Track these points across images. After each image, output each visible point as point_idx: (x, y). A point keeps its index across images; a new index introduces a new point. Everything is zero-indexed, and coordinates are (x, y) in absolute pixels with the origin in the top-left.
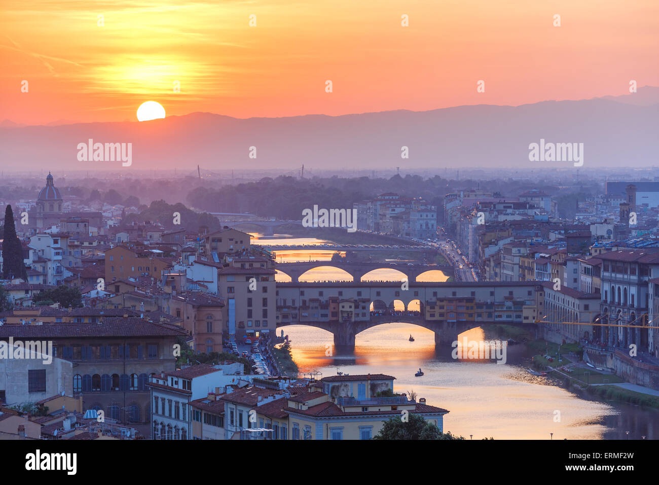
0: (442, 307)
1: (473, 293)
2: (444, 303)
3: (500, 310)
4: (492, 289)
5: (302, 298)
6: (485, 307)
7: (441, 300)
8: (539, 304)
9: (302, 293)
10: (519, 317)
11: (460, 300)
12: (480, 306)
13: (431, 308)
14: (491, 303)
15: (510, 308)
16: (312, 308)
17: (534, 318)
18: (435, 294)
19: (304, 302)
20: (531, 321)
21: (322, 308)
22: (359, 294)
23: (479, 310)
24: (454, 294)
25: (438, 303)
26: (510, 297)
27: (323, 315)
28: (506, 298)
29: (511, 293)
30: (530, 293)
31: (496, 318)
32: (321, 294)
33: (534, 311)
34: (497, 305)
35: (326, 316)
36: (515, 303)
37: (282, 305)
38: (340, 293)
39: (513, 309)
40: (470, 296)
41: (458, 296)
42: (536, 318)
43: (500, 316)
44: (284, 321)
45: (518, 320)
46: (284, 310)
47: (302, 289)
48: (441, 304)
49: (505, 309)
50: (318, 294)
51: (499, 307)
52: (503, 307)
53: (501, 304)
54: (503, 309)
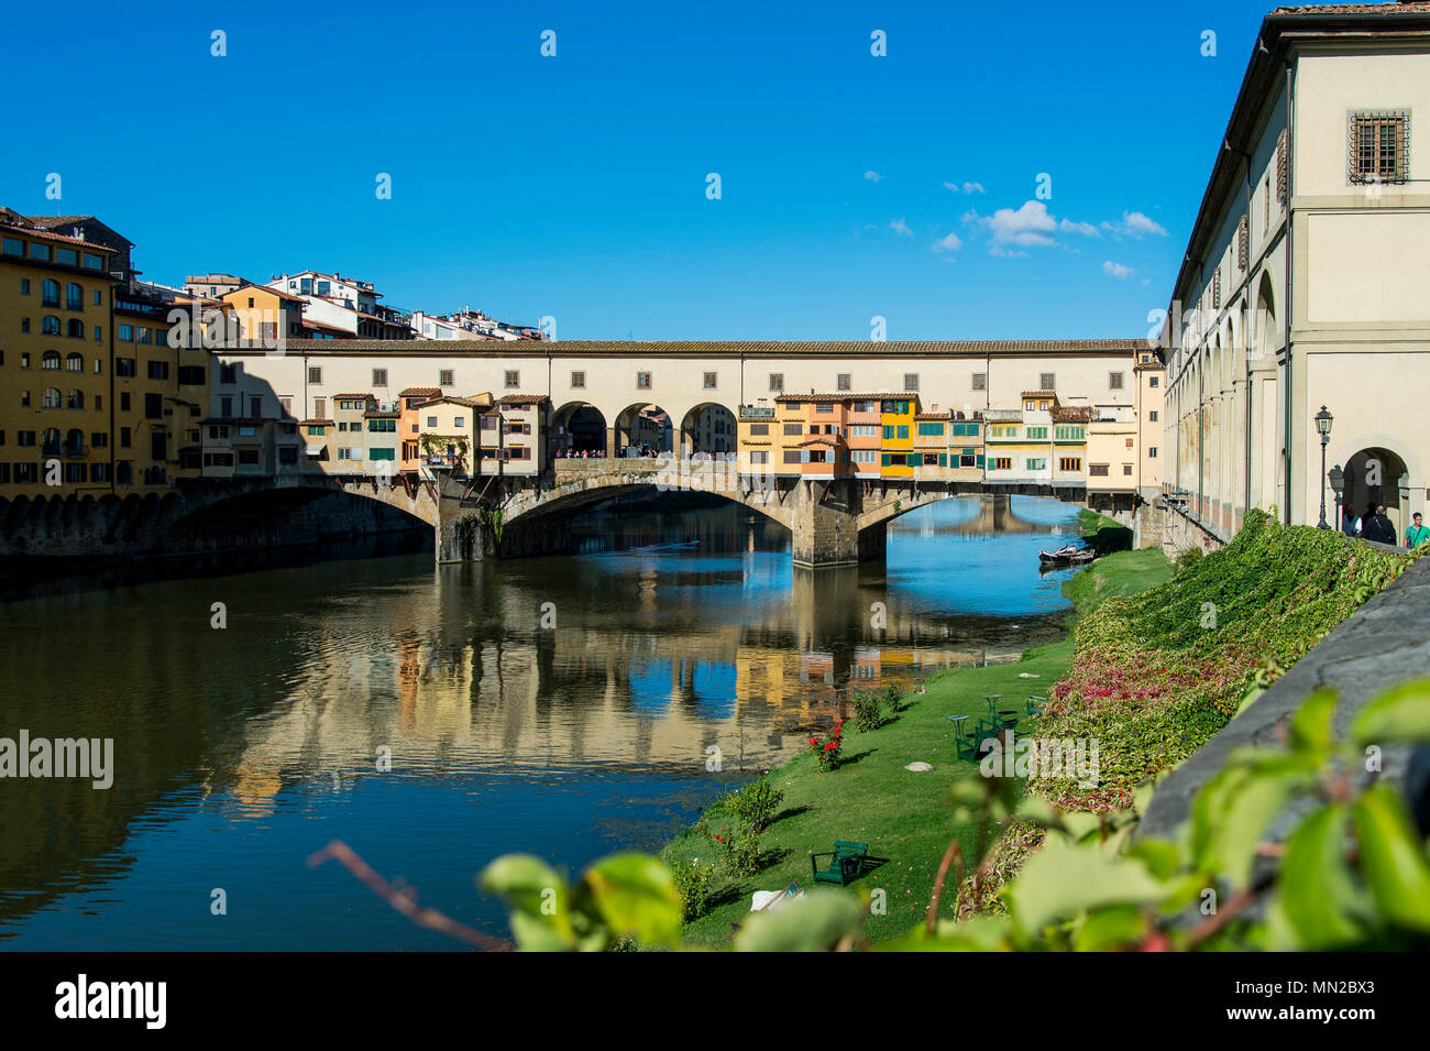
0: (792, 429)
1: (911, 380)
2: (806, 413)
3: (1004, 438)
4: (979, 365)
5: (314, 390)
6: (948, 428)
7: (793, 402)
8: (1146, 417)
9: (315, 376)
10: (1070, 464)
11: (861, 402)
12: (932, 425)
13: (754, 431)
14: (976, 414)
15: (1041, 432)
16: (342, 427)
17: (1128, 470)
18: (776, 382)
19: (320, 404)
20: (1115, 482)
21: (373, 429)
22: (512, 379)
23: (928, 438)
24: (844, 381)
25: (782, 412)
26: (1044, 395)
27: (377, 454)
28: (1028, 397)
29: (1047, 380)
30: (1116, 381)
31: (991, 468)
32: (380, 377)
33: (1129, 444)
34: (993, 423)
35: (387, 454)
36: (1059, 415)
37: (248, 414)
38: (447, 378)
39: (1051, 437)
40: (897, 388)
41: (857, 390)
42: (1135, 469)
43: (1004, 463)
44: (245, 473)
45: (1070, 478)
46: (247, 432)
47: (314, 362)
48: (793, 414)
49: (1022, 436)
50: (370, 378)
51: (1000, 430)
52: (1014, 430)
53: (1007, 417)
54: (1014, 435)
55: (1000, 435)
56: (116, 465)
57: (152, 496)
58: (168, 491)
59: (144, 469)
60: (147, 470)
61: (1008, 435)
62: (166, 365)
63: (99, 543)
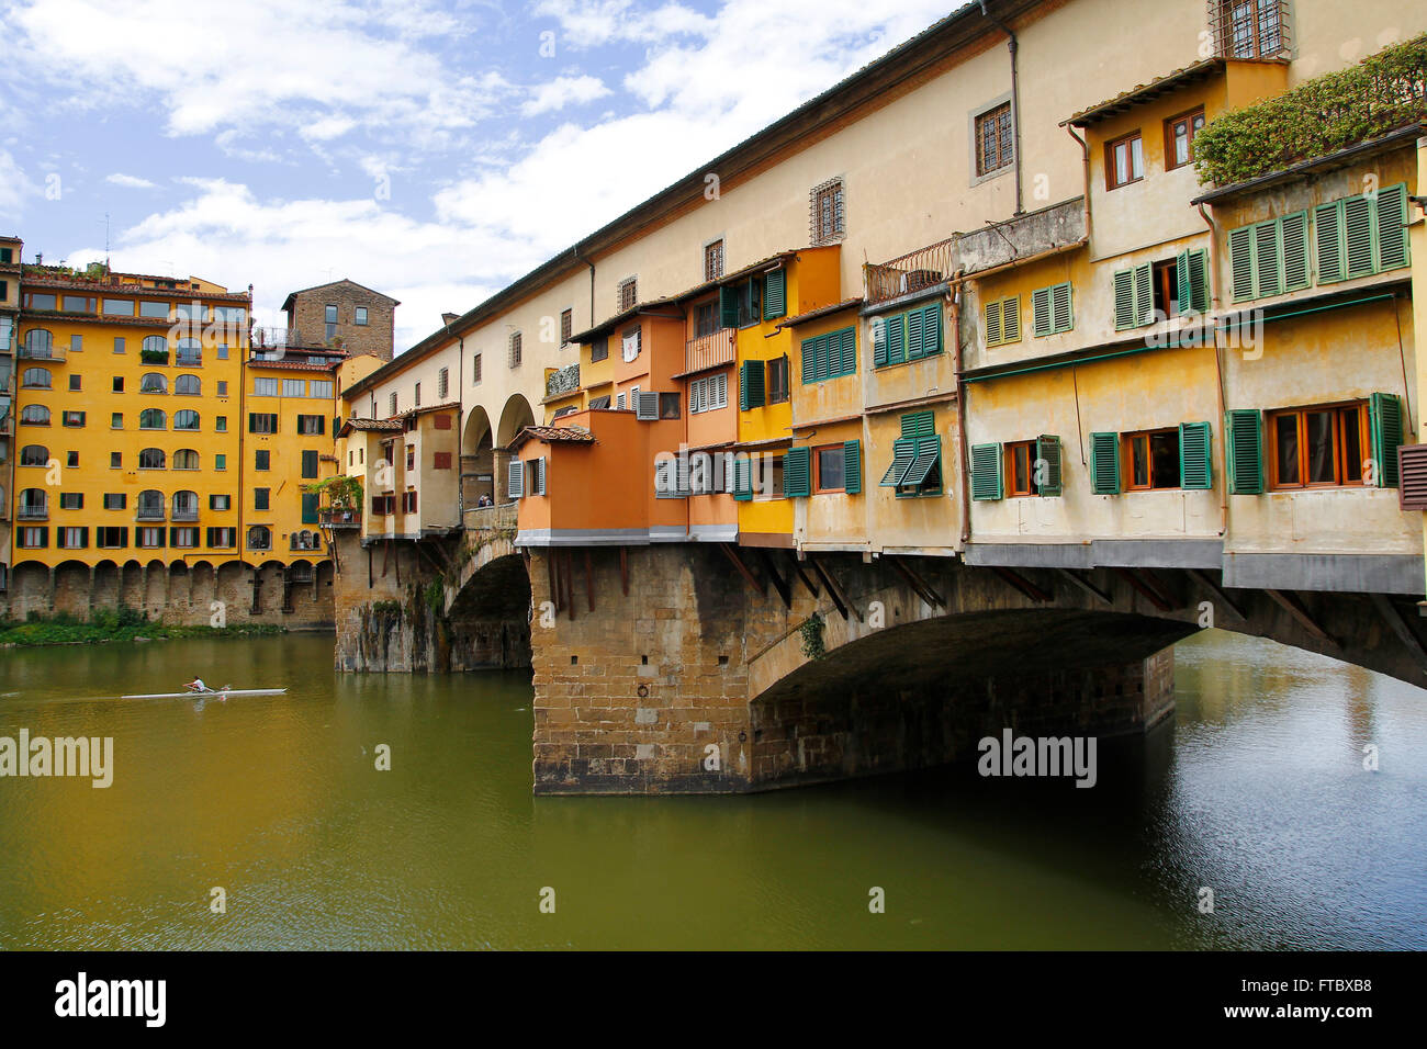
1: (829, 209)
2: (613, 365)
3: (1031, 347)
7: (598, 341)
11: (706, 308)
12: (830, 339)
15: (1174, 283)
22: (447, 382)
24: (716, 261)
25: (587, 371)
31: (990, 495)
34: (991, 280)
48: (599, 373)
51: (1011, 307)
52: (1062, 296)
53: (1034, 244)
54: (1063, 322)
55: (1013, 333)
56: (246, 529)
57: (302, 565)
58: (325, 559)
59: (289, 535)
60: (294, 535)
61: (1041, 327)
62: (322, 419)
63: (246, 614)
